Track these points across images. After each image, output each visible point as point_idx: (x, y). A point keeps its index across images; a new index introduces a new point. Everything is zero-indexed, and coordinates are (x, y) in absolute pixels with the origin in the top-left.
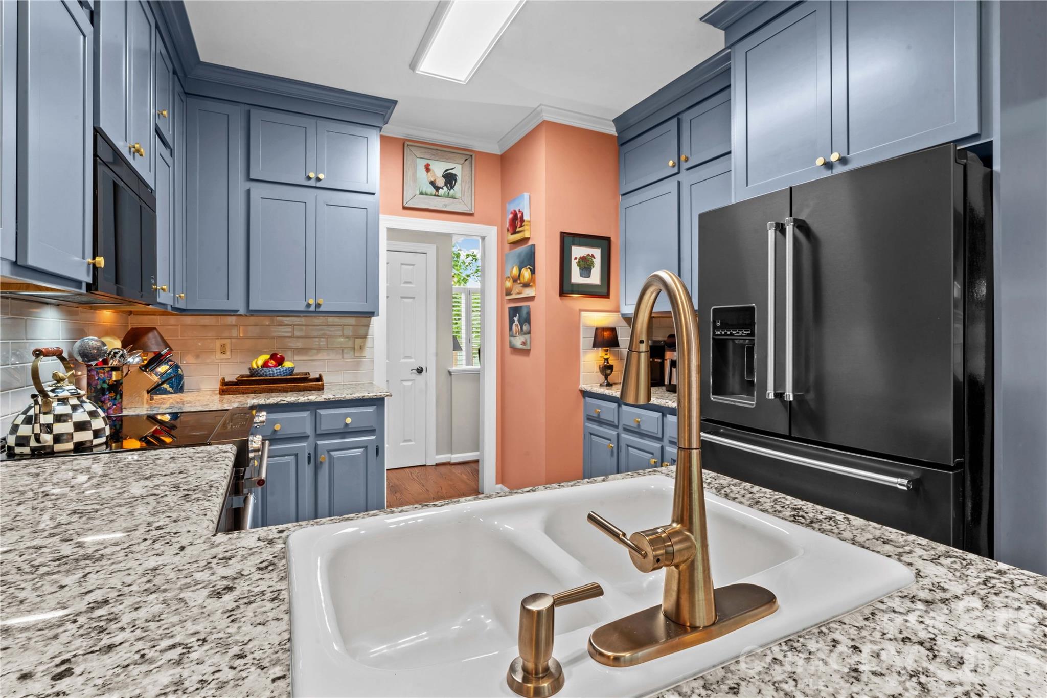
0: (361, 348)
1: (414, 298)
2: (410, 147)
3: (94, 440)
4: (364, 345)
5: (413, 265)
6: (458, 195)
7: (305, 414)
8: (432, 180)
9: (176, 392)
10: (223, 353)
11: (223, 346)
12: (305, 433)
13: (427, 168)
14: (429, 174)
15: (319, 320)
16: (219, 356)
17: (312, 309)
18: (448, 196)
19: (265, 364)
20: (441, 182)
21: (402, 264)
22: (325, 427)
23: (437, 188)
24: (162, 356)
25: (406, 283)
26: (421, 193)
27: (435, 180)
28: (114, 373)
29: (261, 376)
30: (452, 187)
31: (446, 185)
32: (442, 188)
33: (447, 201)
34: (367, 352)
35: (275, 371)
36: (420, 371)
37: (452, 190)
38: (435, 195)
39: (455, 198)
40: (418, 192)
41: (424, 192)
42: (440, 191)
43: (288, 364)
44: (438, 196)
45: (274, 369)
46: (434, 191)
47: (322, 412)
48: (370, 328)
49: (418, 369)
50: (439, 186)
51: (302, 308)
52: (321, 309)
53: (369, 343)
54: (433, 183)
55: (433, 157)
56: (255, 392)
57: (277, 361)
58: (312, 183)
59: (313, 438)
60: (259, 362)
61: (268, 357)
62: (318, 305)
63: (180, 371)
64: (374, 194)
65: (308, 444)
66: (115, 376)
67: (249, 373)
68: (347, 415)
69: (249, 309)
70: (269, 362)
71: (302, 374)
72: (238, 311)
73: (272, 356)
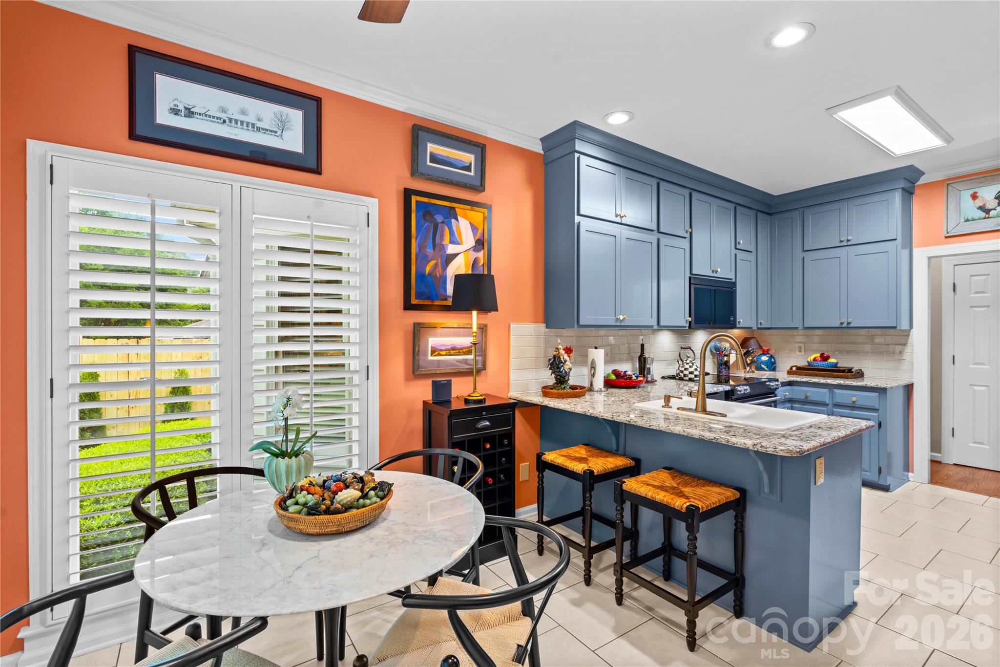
0: (901, 352)
2: (952, 185)
4: (903, 350)
7: (826, 391)
8: (981, 204)
9: (770, 370)
10: (800, 351)
11: (800, 347)
12: (825, 402)
13: (974, 197)
14: (977, 201)
15: (854, 331)
16: (798, 353)
17: (845, 325)
19: (815, 360)
20: (992, 203)
22: (838, 400)
23: (988, 211)
24: (749, 351)
26: (967, 220)
27: (984, 205)
28: (725, 357)
29: (812, 366)
32: (995, 209)
34: (906, 356)
35: (821, 364)
38: (985, 218)
40: (962, 220)
41: (970, 218)
42: (993, 213)
43: (832, 360)
44: (989, 218)
45: (819, 362)
47: (837, 391)
48: (910, 337)
50: (990, 208)
51: (838, 325)
52: (851, 326)
53: (908, 349)
54: (981, 208)
55: (982, 184)
56: (806, 375)
57: (824, 358)
58: (844, 243)
59: (830, 406)
60: (812, 358)
61: (818, 355)
62: (849, 323)
63: (773, 360)
64: (896, 239)
65: (827, 410)
66: (726, 359)
67: (807, 364)
68: (854, 396)
69: (805, 326)
70: (817, 358)
71: (846, 367)
72: (798, 328)
73: (821, 355)
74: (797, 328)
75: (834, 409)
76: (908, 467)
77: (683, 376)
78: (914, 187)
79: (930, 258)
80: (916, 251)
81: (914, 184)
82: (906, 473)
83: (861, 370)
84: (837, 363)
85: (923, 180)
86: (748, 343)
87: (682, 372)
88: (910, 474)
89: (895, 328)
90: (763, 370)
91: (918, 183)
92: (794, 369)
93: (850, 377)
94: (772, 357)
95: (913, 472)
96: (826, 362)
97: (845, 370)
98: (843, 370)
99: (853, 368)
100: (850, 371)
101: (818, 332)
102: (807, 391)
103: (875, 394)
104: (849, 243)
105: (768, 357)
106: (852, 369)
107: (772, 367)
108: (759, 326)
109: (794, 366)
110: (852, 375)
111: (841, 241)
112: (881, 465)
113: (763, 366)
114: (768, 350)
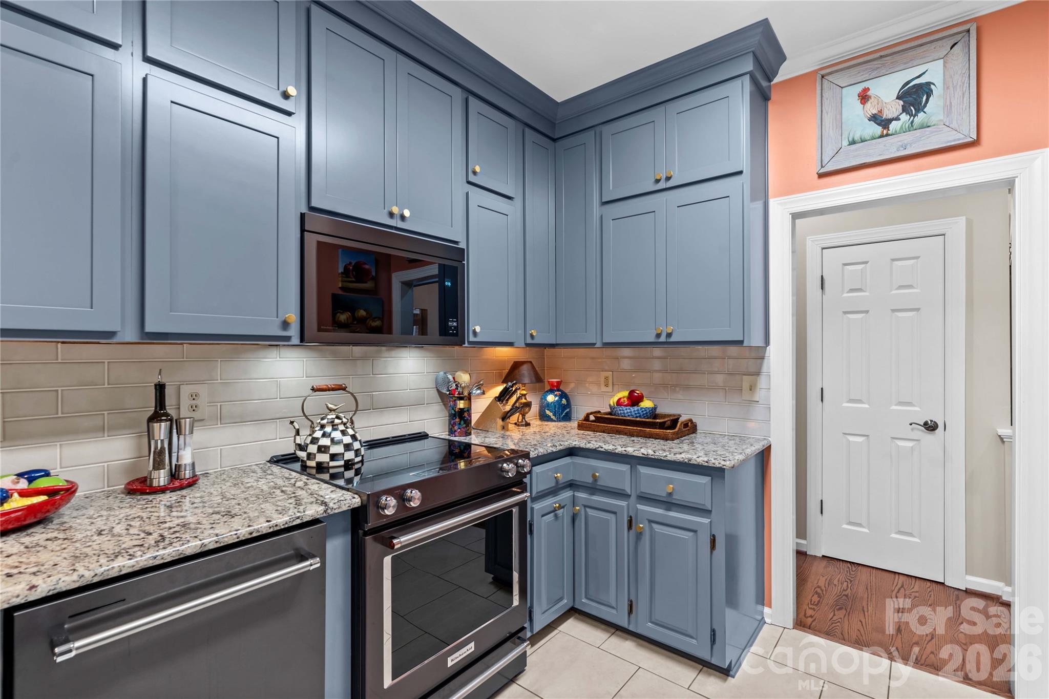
0: (752, 388)
1: (918, 310)
2: (830, 78)
3: (330, 462)
4: (755, 385)
5: (917, 258)
6: (934, 120)
7: (625, 468)
8: (875, 111)
9: (559, 420)
10: (607, 385)
11: (607, 378)
12: (624, 490)
13: (864, 97)
14: (868, 105)
16: (602, 388)
17: (663, 339)
18: (911, 127)
19: (619, 403)
20: (893, 108)
21: (893, 260)
22: (646, 488)
23: (885, 123)
25: (901, 287)
26: (853, 142)
27: (880, 111)
28: (464, 402)
29: (615, 415)
30: (920, 108)
31: (905, 110)
32: (897, 119)
33: (907, 137)
34: (759, 395)
35: (629, 412)
36: (931, 427)
37: (921, 115)
38: (882, 136)
39: (929, 126)
40: (845, 143)
41: (857, 138)
42: (894, 126)
44: (887, 135)
45: (624, 408)
46: (878, 130)
47: (643, 470)
48: (766, 361)
49: (926, 424)
50: (890, 116)
51: (652, 339)
52: (672, 339)
53: (762, 382)
54: (875, 118)
55: (874, 74)
56: (602, 434)
57: (634, 400)
58: (662, 185)
59: (633, 498)
60: (616, 399)
61: (626, 393)
62: (669, 335)
63: (564, 401)
64: (741, 173)
65: (628, 505)
66: (461, 404)
67: (609, 410)
68: (670, 481)
69: (604, 341)
70: (622, 400)
71: (670, 415)
72: (595, 344)
73: (629, 394)
74: (591, 345)
75: (640, 507)
76: (762, 598)
77: (305, 459)
78: (770, 87)
79: (796, 216)
80: (773, 203)
81: (770, 81)
82: (759, 607)
83: (691, 420)
84: (655, 408)
85: (785, 73)
86: (517, 371)
87: (302, 448)
88: (766, 610)
89: (740, 342)
90: (548, 419)
91: (776, 80)
92: (592, 418)
93: (670, 436)
94: (564, 395)
95: (770, 606)
96: (636, 408)
97: (665, 422)
98: (660, 423)
99: (680, 416)
100: (675, 422)
101: (626, 352)
102: (596, 469)
103: (704, 480)
104: (670, 184)
105: (556, 396)
106: (678, 419)
107: (562, 413)
108: (529, 341)
109: (591, 413)
110: (674, 433)
111: (658, 181)
112: (714, 627)
113: (548, 412)
114: (559, 383)
